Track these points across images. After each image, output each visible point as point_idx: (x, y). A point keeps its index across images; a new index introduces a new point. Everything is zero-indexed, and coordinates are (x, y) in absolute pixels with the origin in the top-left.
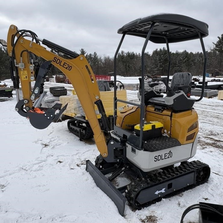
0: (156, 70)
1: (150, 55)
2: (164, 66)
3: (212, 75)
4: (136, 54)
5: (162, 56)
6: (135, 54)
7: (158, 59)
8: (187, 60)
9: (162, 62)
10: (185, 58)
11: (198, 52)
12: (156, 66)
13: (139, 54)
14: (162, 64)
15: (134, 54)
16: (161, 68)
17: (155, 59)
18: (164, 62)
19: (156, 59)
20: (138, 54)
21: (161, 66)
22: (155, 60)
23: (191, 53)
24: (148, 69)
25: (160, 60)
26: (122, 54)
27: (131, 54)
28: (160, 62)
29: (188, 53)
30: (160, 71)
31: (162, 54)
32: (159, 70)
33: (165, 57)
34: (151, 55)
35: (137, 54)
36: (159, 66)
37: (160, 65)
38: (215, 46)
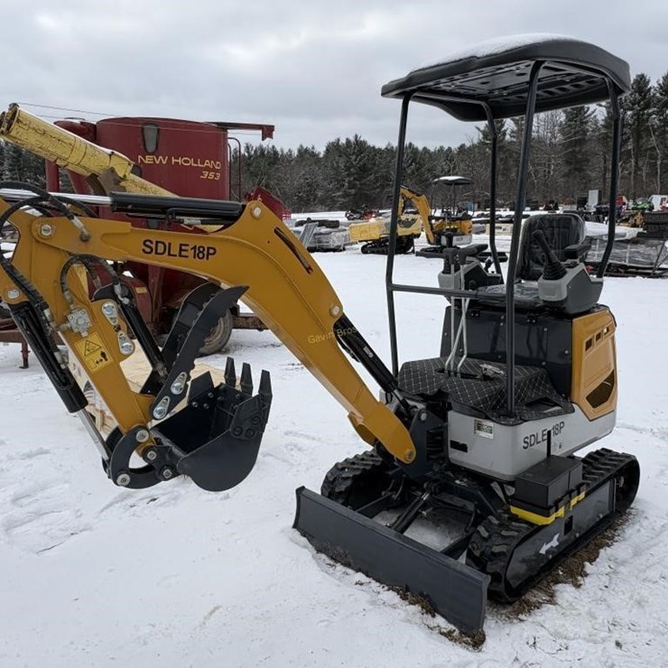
0: (339, 196)
1: (319, 153)
2: (361, 184)
3: (479, 207)
4: (282, 151)
5: (353, 157)
6: (280, 153)
7: (342, 165)
8: (417, 170)
9: (354, 174)
10: (411, 164)
11: (442, 147)
12: (339, 186)
13: (290, 151)
14: (355, 179)
15: (276, 153)
16: (353, 191)
17: (335, 165)
18: (357, 173)
19: (338, 167)
20: (286, 151)
21: (352, 186)
22: (336, 169)
23: (425, 148)
24: (320, 194)
25: (348, 169)
26: (248, 152)
27: (268, 152)
28: (348, 175)
29: (417, 149)
30: (351, 197)
31: (354, 153)
32: (348, 196)
33: (360, 160)
34: (321, 156)
35: (285, 153)
36: (347, 184)
37: (349, 182)
38: (481, 136)
